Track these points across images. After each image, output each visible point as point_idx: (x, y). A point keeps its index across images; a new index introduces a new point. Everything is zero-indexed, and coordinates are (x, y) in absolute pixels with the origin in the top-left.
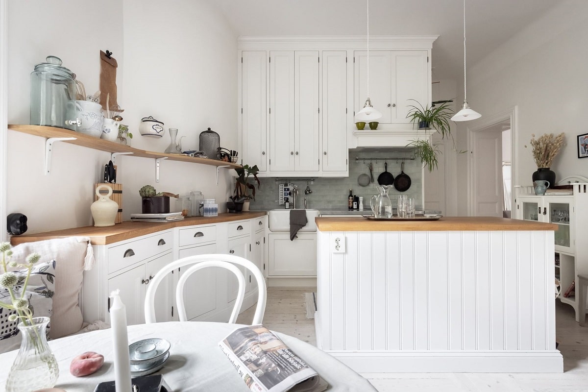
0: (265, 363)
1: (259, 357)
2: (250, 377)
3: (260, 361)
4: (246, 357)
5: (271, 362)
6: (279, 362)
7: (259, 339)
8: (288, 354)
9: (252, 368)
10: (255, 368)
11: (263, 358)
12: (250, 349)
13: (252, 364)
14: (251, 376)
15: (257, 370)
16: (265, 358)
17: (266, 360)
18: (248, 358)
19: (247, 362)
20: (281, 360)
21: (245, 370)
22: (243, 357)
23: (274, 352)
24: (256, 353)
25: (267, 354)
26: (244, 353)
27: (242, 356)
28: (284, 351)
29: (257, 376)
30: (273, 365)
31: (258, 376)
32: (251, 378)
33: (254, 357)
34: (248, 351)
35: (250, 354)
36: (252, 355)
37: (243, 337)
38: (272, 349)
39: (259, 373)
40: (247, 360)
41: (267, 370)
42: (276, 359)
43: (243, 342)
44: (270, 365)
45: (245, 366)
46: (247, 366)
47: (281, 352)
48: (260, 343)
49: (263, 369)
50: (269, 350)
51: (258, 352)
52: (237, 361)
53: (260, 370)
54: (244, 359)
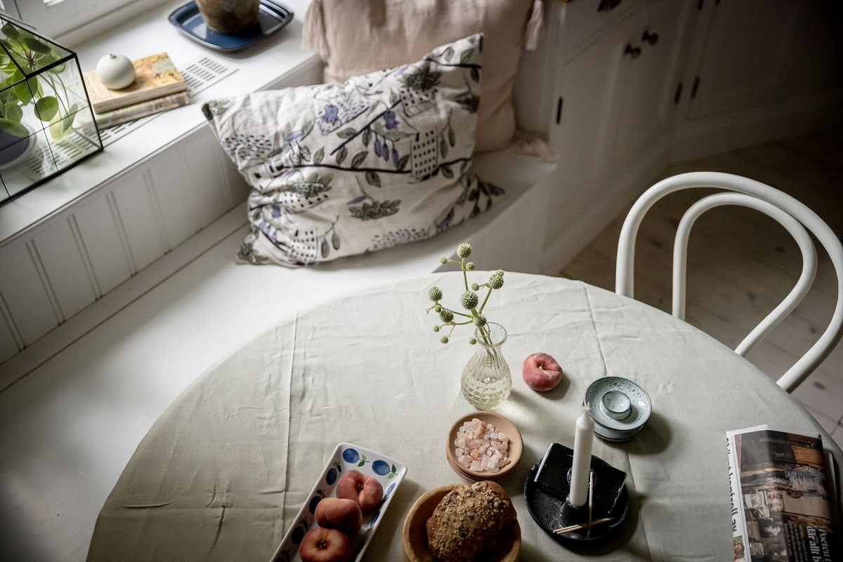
0: (775, 540)
1: (772, 519)
2: (742, 544)
3: (770, 529)
4: (753, 502)
5: (784, 544)
6: (796, 553)
7: (792, 479)
8: (821, 547)
9: (752, 532)
10: (757, 536)
11: (776, 526)
12: (767, 490)
13: (756, 522)
14: (744, 545)
15: (758, 542)
16: (779, 530)
17: (779, 533)
18: (756, 506)
19: (751, 514)
20: (802, 552)
21: (741, 529)
22: (748, 497)
23: (800, 527)
24: (772, 509)
25: (786, 525)
26: (754, 492)
27: (749, 495)
28: (818, 533)
29: (751, 552)
30: (784, 553)
31: (754, 554)
32: (743, 548)
33: (765, 513)
34: (761, 493)
35: (763, 502)
36: (763, 505)
37: (767, 457)
38: (800, 517)
39: (757, 548)
40: (753, 510)
41: (771, 553)
42: (794, 544)
43: (763, 469)
44: (779, 550)
45: (745, 520)
46: (747, 520)
47: (812, 535)
48: (788, 490)
49: (766, 548)
50: (795, 515)
51: (775, 508)
52: (737, 500)
53: (761, 544)
54: (750, 505)
